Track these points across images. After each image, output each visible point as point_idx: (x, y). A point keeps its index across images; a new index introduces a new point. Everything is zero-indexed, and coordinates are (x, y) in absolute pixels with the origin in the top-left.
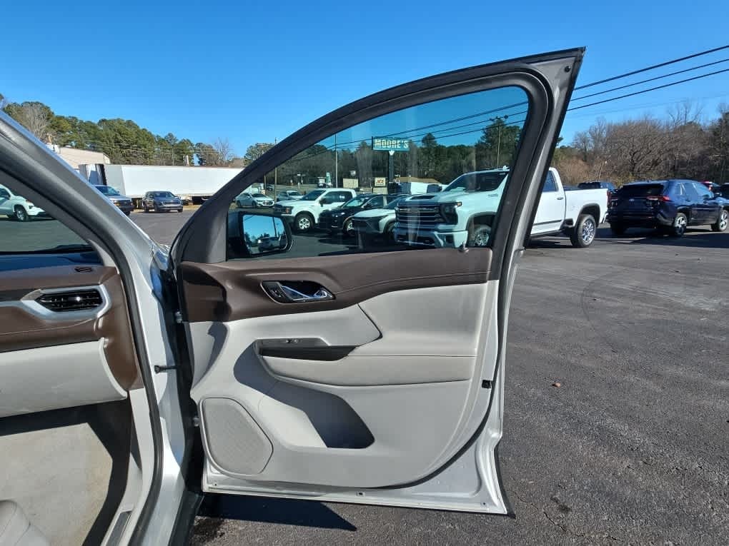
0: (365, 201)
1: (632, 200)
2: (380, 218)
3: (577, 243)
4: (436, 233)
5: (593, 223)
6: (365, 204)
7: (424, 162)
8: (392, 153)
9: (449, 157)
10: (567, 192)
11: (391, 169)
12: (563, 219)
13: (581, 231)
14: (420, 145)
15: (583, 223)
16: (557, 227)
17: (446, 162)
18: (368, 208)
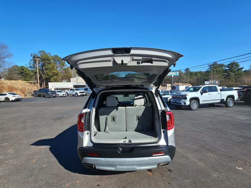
0: (164, 93)
1: (249, 94)
2: (168, 98)
3: (227, 106)
4: (181, 102)
5: (232, 100)
6: (164, 94)
7: (185, 78)
8: (173, 76)
9: (195, 76)
10: (221, 92)
11: (173, 81)
12: (220, 99)
13: (228, 102)
14: (184, 72)
15: (228, 100)
16: (219, 101)
17: (194, 77)
18: (165, 95)
